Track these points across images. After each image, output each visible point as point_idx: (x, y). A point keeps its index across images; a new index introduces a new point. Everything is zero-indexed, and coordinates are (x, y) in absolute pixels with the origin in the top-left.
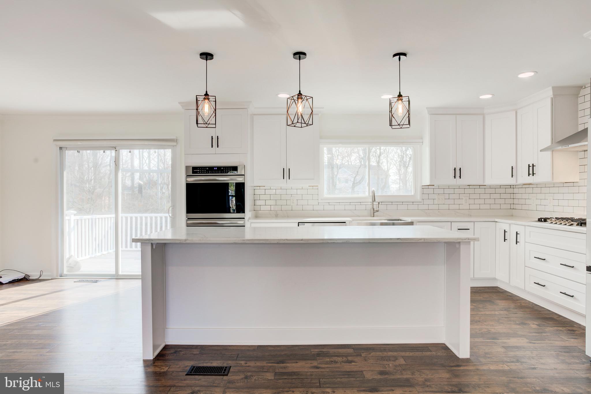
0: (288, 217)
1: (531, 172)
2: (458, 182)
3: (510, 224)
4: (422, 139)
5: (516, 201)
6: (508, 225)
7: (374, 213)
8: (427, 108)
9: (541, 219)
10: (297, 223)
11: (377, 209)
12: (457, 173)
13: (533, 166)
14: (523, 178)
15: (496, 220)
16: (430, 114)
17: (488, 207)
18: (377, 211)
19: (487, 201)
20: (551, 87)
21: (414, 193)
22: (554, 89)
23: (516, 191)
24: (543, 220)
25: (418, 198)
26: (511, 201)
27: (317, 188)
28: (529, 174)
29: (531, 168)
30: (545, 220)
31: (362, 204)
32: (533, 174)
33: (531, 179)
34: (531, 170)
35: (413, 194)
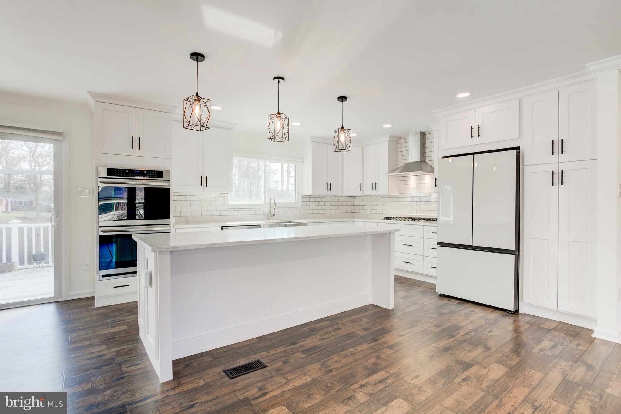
0: (198, 222)
1: (374, 188)
2: (329, 193)
3: (365, 222)
4: (302, 159)
5: (355, 207)
6: (364, 223)
7: (271, 217)
8: (311, 136)
9: (387, 218)
10: (220, 227)
11: (274, 214)
12: (329, 187)
13: (376, 184)
14: (368, 191)
15: (354, 220)
16: (313, 141)
17: (340, 211)
18: (274, 215)
19: (340, 207)
20: (389, 136)
21: (296, 200)
22: (391, 137)
23: (355, 200)
24: (388, 218)
25: (300, 204)
26: (351, 207)
27: (224, 195)
28: (373, 189)
29: (374, 185)
30: (390, 218)
31: (260, 209)
32: (376, 189)
33: (374, 193)
34: (375, 186)
35: (294, 201)
